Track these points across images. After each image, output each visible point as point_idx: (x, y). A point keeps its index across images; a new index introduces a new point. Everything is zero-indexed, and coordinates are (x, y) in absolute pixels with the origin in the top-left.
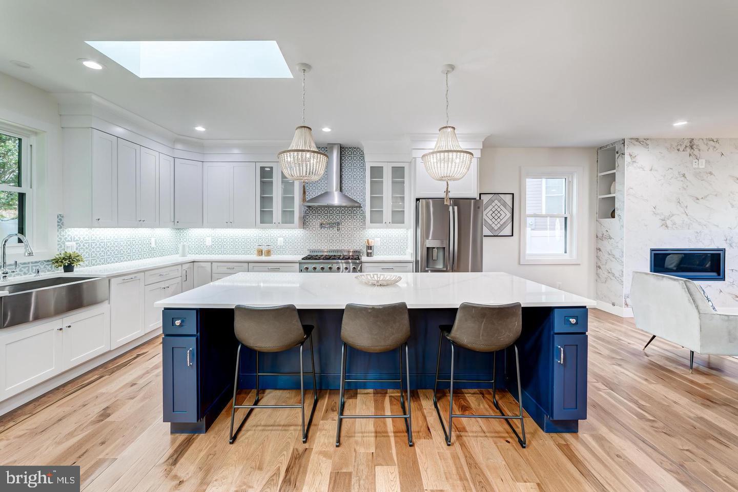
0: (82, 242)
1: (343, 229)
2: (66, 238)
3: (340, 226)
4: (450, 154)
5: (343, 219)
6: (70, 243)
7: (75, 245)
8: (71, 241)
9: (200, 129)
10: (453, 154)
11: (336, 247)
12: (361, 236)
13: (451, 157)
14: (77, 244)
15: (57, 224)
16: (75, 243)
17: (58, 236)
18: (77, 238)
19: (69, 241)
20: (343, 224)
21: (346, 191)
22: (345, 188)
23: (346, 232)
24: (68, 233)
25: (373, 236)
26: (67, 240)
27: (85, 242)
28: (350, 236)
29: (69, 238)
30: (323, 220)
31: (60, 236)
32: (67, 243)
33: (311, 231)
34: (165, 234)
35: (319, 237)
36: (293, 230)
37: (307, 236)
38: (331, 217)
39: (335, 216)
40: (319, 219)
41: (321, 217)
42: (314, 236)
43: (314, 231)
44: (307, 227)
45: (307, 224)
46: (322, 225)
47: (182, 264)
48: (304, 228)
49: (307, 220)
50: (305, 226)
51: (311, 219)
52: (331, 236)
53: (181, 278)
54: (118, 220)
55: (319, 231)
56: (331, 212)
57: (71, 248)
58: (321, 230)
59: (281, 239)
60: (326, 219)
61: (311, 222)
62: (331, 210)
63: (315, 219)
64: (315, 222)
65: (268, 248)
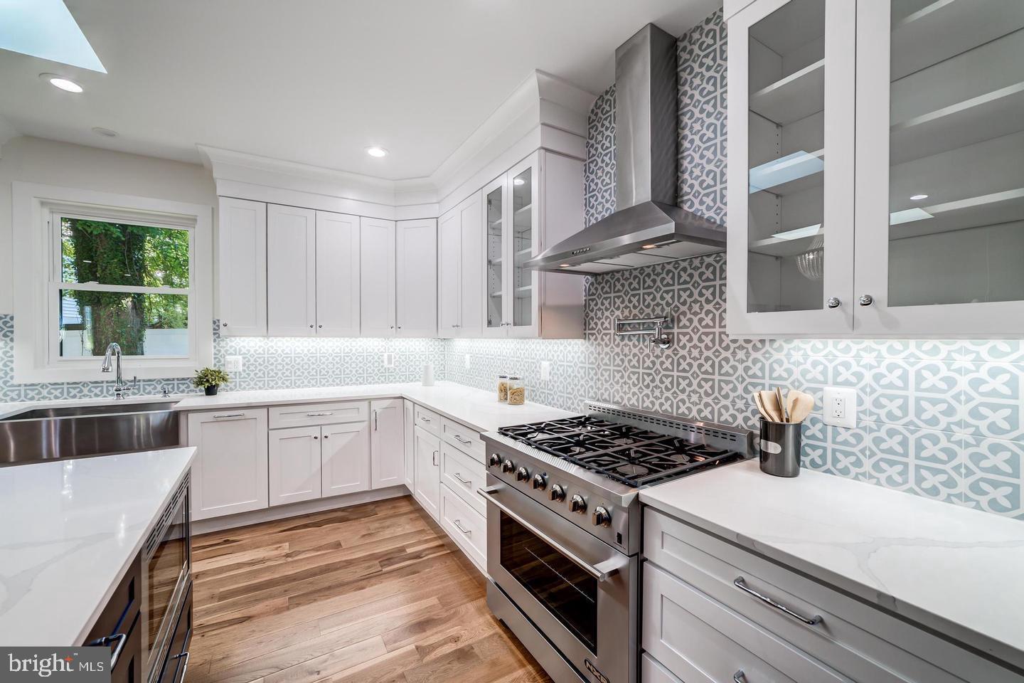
0: (252, 356)
1: (684, 340)
2: (226, 351)
3: (676, 330)
5: (684, 303)
6: (233, 357)
7: (241, 359)
8: (236, 354)
9: (376, 152)
11: (661, 405)
12: (755, 370)
14: (244, 358)
15: (212, 331)
16: (240, 357)
17: (215, 347)
18: (244, 351)
19: (231, 354)
20: (684, 321)
21: (697, 195)
22: (692, 186)
23: (695, 353)
24: (230, 344)
25: (816, 373)
26: (229, 352)
27: (257, 356)
28: (707, 367)
29: (231, 351)
30: (626, 312)
31: (218, 348)
32: (228, 358)
33: (599, 344)
34: (414, 347)
35: (618, 366)
36: (565, 342)
37: (592, 359)
38: (648, 299)
39: (658, 296)
40: (618, 313)
41: (618, 302)
42: (606, 360)
43: (607, 345)
44: (593, 334)
45: (592, 325)
46: (621, 327)
47: (369, 400)
48: (585, 337)
49: (592, 314)
50: (588, 332)
51: (599, 309)
52: (648, 363)
53: (366, 424)
54: (267, 326)
55: (618, 346)
56: (649, 282)
57: (233, 364)
58: (622, 344)
59: (545, 364)
60: (635, 307)
61: (599, 319)
62: (649, 275)
63: (607, 309)
64: (608, 319)
65: (516, 385)
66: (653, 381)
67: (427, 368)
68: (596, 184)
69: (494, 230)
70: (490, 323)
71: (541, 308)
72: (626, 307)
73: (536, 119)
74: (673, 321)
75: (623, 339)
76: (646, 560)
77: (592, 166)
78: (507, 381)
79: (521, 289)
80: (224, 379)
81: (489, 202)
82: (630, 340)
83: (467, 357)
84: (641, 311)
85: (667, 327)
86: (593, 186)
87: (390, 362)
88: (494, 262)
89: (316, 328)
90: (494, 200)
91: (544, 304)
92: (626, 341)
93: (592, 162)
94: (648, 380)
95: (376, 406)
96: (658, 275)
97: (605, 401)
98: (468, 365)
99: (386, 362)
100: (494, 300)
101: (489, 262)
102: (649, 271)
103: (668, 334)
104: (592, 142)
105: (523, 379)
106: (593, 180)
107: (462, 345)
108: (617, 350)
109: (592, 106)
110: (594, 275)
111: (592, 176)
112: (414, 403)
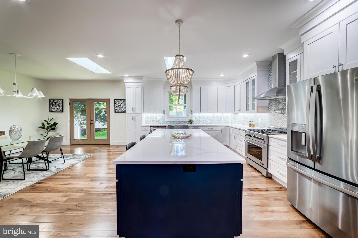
0: (197, 117)
3: (285, 111)
4: (181, 70)
10: (182, 70)
13: (181, 72)
18: (195, 116)
29: (193, 116)
31: (191, 115)
34: (229, 115)
35: (275, 118)
36: (264, 114)
37: (270, 117)
38: (280, 105)
39: (282, 104)
40: (274, 107)
41: (275, 105)
42: (272, 117)
43: (272, 114)
44: (270, 112)
45: (270, 110)
46: (275, 110)
47: (220, 126)
48: (268, 112)
49: (269, 108)
50: (269, 111)
51: (271, 107)
52: (280, 118)
53: (219, 131)
54: (201, 111)
55: (274, 114)
56: (280, 101)
57: (194, 119)
58: (275, 114)
59: (260, 118)
60: (278, 106)
61: (271, 109)
62: (280, 100)
63: (272, 107)
64: (272, 108)
65: (253, 123)
66: (281, 121)
67: (232, 120)
68: (270, 80)
69: (247, 89)
70: (247, 110)
71: (257, 107)
72: (276, 106)
73: (256, 69)
74: (284, 109)
75: (275, 113)
76: (269, 145)
77: (270, 76)
78: (251, 122)
79: (254, 103)
80: (193, 122)
81: (247, 84)
82: (277, 113)
83: (242, 117)
84: (279, 107)
85: (283, 110)
86: (270, 81)
87: (223, 119)
88: (248, 97)
89: (209, 111)
90: (248, 83)
91: (258, 106)
92: (276, 113)
93: (270, 75)
94: (280, 121)
95: (222, 128)
96: (282, 100)
97: (272, 126)
98: (242, 120)
99: (222, 118)
100: (248, 105)
101: (247, 97)
102: (280, 99)
103: (283, 112)
104: (270, 71)
105: (255, 122)
106: (270, 79)
107: (240, 115)
108: (274, 115)
109: (269, 64)
110: (270, 99)
111: (270, 78)
112: (230, 127)
